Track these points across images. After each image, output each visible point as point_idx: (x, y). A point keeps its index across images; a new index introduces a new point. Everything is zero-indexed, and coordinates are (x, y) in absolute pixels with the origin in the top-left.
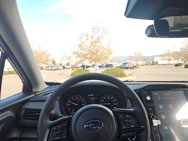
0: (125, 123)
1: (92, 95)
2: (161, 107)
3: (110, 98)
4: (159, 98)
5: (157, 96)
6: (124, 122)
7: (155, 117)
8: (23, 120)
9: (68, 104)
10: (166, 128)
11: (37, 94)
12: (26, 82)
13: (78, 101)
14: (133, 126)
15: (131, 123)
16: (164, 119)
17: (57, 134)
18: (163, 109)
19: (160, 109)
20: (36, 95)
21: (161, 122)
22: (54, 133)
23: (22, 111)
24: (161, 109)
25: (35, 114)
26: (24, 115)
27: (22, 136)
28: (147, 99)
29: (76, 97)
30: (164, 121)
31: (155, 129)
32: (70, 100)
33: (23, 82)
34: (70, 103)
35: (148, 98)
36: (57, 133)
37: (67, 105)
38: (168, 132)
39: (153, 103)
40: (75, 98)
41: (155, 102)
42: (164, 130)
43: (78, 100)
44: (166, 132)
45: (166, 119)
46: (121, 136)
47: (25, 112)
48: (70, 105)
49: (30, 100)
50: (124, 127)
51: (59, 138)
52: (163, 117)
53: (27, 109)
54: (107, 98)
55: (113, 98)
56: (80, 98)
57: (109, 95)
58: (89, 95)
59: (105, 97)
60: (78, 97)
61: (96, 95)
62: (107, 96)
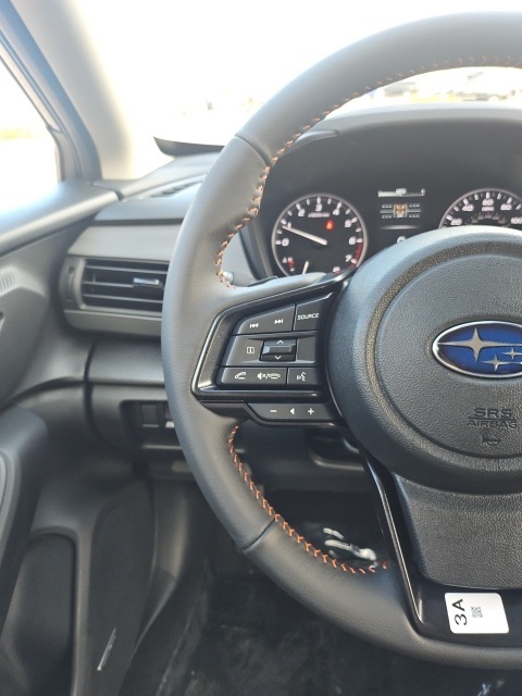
1: (400, 192)
3: (497, 204)
8: (83, 307)
9: (280, 237)
11: (125, 191)
12: (63, 131)
13: (329, 226)
17: (262, 357)
20: (120, 197)
22: (251, 350)
23: (72, 269)
25: (131, 282)
26: (85, 288)
27: (95, 374)
29: (314, 204)
32: (288, 219)
33: (50, 128)
34: (286, 234)
36: (267, 350)
37: (275, 242)
40: (311, 208)
43: (325, 221)
47: (88, 274)
48: (286, 242)
49: (100, 217)
51: (274, 376)
53: (91, 261)
54: (478, 205)
55: (514, 207)
56: (335, 207)
57: (491, 193)
58: (382, 194)
59: (470, 203)
60: (324, 203)
61: (423, 191)
62: (482, 198)
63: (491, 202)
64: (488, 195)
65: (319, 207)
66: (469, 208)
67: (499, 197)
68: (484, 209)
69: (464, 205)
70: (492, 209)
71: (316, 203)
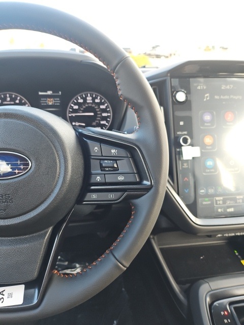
0: (102, 168)
1: (49, 93)
2: (207, 117)
3: (93, 99)
4: (207, 97)
5: (203, 92)
6: (101, 165)
7: (189, 141)
10: (209, 163)
14: (121, 178)
15: (120, 171)
16: (209, 146)
18: (212, 122)
19: (203, 122)
21: (202, 153)
24: (207, 123)
28: (176, 100)
29: (5, 97)
30: (207, 149)
31: (185, 166)
35: (181, 97)
38: (212, 172)
39: (190, 109)
41: (194, 105)
42: (206, 168)
44: (208, 172)
45: (213, 145)
46: (86, 199)
50: (98, 177)
52: (208, 140)
54: (85, 100)
55: (101, 101)
56: (17, 99)
57: (90, 94)
58: (40, 93)
59: (81, 98)
60: (10, 97)
61: (60, 93)
62: (87, 96)
63: (91, 98)
64: (89, 95)
65: (8, 99)
66: (81, 101)
67: (94, 96)
68: (88, 101)
69: (78, 99)
70: (91, 101)
71: (7, 97)
